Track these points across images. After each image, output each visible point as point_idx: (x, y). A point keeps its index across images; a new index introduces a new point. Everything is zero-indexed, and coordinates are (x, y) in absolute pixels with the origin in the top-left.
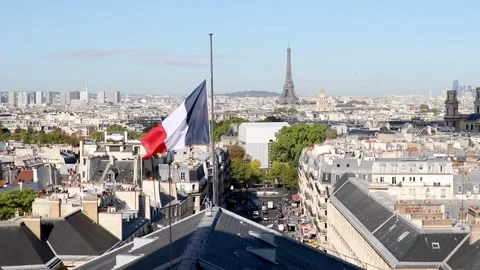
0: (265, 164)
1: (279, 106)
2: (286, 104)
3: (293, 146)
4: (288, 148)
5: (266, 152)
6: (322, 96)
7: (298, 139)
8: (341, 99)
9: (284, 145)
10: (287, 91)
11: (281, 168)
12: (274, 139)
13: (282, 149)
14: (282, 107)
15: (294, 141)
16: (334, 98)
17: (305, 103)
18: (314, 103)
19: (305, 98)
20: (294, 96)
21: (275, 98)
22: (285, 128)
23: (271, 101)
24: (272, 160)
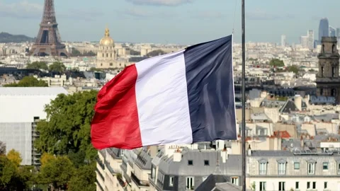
0: (27, 159)
1: (33, 59)
2: (44, 55)
3: (77, 128)
4: (68, 130)
5: (28, 137)
6: (106, 42)
7: (84, 116)
8: (135, 49)
9: (61, 127)
10: (45, 33)
11: (60, 165)
12: (43, 116)
13: (57, 133)
14: (38, 59)
15: (78, 119)
16: (124, 46)
17: (75, 53)
18: (92, 54)
19: (75, 45)
20: (57, 42)
21: (25, 45)
22: (62, 96)
23: (17, 49)
24: (39, 151)
